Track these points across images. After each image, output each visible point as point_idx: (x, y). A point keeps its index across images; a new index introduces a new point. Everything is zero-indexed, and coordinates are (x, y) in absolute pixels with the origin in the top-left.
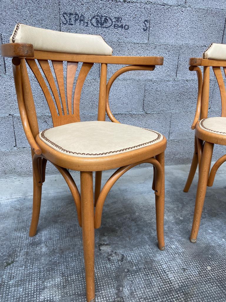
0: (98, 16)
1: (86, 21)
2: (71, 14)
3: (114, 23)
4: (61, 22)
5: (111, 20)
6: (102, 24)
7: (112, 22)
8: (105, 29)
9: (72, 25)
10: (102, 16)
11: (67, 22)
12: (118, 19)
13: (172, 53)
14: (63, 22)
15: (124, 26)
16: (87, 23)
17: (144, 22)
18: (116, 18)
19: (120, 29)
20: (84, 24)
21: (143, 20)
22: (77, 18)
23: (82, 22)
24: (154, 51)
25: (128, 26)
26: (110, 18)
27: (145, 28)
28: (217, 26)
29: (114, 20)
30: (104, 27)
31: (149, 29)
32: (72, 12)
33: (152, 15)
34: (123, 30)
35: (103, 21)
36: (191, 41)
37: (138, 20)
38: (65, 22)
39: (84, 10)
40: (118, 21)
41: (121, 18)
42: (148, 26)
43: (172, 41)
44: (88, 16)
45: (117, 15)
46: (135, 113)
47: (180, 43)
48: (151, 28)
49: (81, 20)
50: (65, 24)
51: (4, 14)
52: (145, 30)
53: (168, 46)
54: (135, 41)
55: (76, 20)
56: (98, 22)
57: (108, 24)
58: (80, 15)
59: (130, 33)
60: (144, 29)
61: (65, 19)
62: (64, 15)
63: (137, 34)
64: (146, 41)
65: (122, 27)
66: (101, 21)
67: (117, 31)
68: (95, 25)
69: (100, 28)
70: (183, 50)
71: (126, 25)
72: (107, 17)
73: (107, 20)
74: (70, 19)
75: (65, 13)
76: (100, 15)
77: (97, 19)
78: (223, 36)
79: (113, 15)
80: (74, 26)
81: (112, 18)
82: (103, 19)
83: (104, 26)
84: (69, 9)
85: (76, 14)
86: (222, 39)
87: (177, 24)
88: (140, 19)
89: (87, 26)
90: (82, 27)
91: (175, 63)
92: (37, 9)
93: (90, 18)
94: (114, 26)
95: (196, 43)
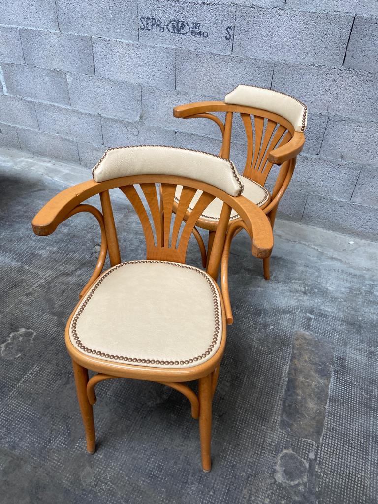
0: (174, 21)
1: (162, 26)
2: (148, 18)
3: (191, 29)
4: (139, 27)
5: (188, 25)
6: (178, 30)
7: (190, 28)
8: (182, 36)
9: (149, 30)
10: (179, 21)
11: (144, 27)
12: (196, 25)
13: (263, 71)
14: (141, 27)
15: (202, 33)
16: (164, 28)
17: (227, 29)
18: (194, 23)
19: (198, 37)
20: (161, 30)
21: (226, 26)
22: (154, 22)
23: (159, 27)
24: (238, 65)
25: (207, 34)
26: (187, 23)
27: (228, 36)
28: (335, 38)
29: (192, 26)
30: (180, 34)
31: (233, 37)
32: (149, 16)
33: (237, 20)
34: (202, 38)
35: (179, 27)
36: (292, 57)
37: (219, 26)
38: (143, 27)
39: (161, 14)
40: (195, 27)
41: (200, 24)
42: (231, 34)
43: (263, 55)
44: (164, 20)
45: (195, 20)
46: (214, 137)
47: (276, 58)
48: (235, 37)
49: (158, 25)
50: (143, 29)
51: (93, 17)
52: (227, 39)
53: (258, 61)
54: (215, 52)
55: (153, 25)
56: (174, 27)
57: (185, 31)
58: (157, 20)
59: (209, 41)
60: (226, 37)
61: (143, 23)
62: (142, 20)
63: (218, 43)
64: (229, 53)
65: (200, 34)
66: (178, 26)
67: (195, 39)
68: (172, 31)
69: (177, 34)
70: (279, 68)
71: (205, 32)
72: (184, 22)
73: (184, 25)
74: (147, 24)
75: (143, 18)
76: (176, 20)
77: (173, 24)
78: (346, 52)
79: (191, 20)
80: (150, 31)
81: (189, 23)
82: (180, 25)
83: (181, 32)
84: (146, 13)
85: (153, 19)
86: (345, 57)
87: (270, 33)
88: (222, 25)
89: (163, 32)
90: (158, 32)
91: (267, 84)
92: (118, 13)
93: (167, 23)
94: (192, 33)
95: (298, 60)
